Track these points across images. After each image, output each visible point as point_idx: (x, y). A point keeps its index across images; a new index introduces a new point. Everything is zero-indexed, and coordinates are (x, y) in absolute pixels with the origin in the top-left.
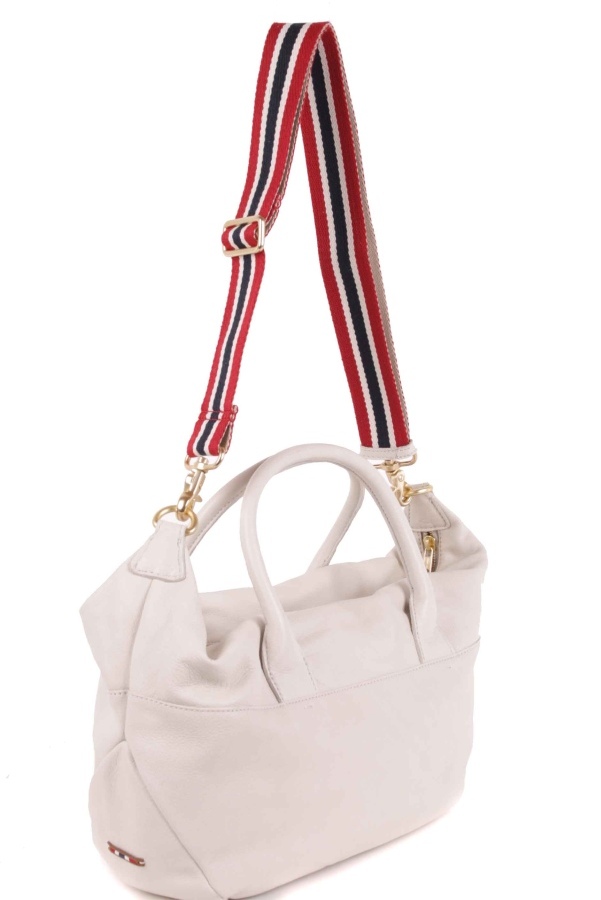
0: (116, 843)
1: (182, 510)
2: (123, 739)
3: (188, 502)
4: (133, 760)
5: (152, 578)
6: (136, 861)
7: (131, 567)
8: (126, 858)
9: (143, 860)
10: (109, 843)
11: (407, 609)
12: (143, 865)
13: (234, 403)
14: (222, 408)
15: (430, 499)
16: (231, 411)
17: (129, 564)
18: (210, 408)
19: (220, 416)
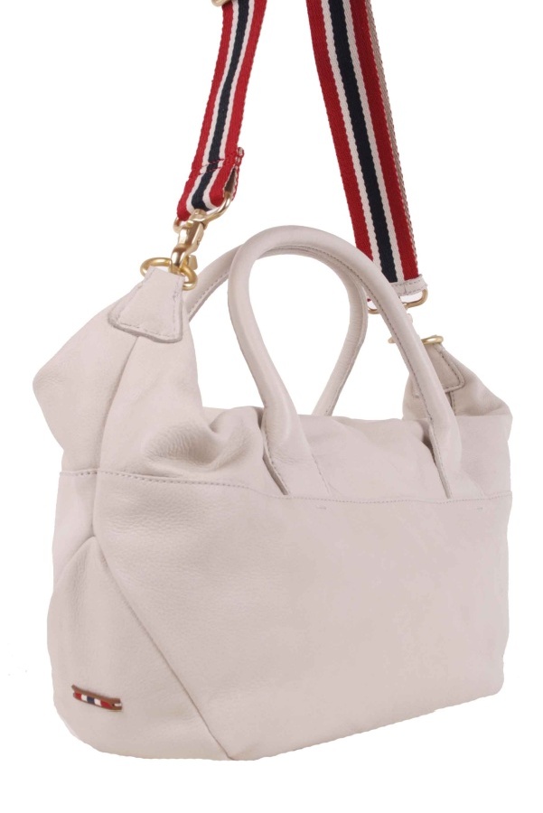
0: (82, 686)
1: (178, 264)
2: (92, 535)
3: (183, 255)
4: (103, 559)
5: (137, 334)
6: (110, 704)
7: (112, 318)
8: (97, 702)
9: (118, 701)
10: (74, 687)
11: (427, 442)
12: (120, 708)
13: (240, 144)
14: (222, 155)
15: (441, 353)
16: (235, 155)
17: (109, 315)
18: (205, 162)
19: (220, 164)
